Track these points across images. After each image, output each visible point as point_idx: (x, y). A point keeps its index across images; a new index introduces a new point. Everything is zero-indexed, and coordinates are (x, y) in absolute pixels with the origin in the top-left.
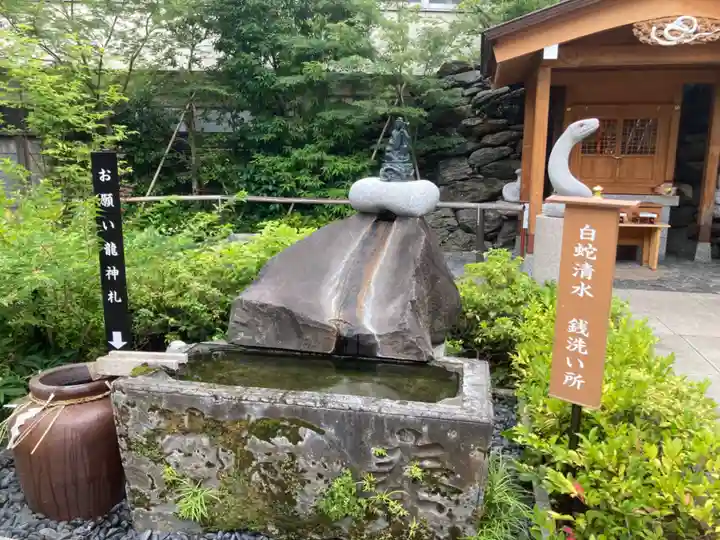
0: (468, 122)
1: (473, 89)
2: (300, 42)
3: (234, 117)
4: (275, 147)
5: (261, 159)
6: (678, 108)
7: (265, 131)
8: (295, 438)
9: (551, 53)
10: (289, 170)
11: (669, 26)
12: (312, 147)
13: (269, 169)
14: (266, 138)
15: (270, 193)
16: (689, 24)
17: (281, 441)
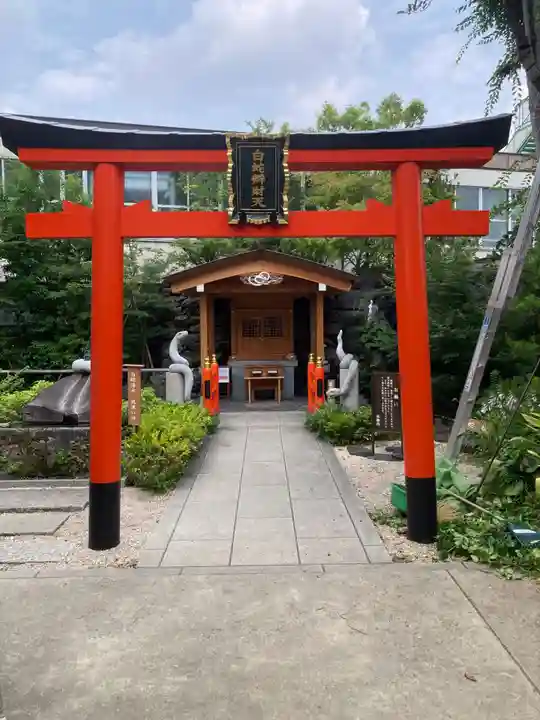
0: (179, 318)
1: (181, 298)
2: (65, 270)
3: (18, 316)
4: (48, 336)
5: (37, 345)
6: (291, 311)
7: (41, 326)
8: (46, 440)
9: (200, 288)
10: (59, 351)
11: (257, 277)
12: (76, 336)
13: (44, 351)
14: (42, 330)
15: (44, 368)
16: (265, 275)
17: (42, 442)
